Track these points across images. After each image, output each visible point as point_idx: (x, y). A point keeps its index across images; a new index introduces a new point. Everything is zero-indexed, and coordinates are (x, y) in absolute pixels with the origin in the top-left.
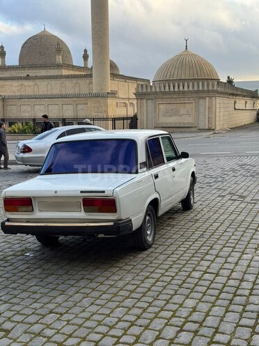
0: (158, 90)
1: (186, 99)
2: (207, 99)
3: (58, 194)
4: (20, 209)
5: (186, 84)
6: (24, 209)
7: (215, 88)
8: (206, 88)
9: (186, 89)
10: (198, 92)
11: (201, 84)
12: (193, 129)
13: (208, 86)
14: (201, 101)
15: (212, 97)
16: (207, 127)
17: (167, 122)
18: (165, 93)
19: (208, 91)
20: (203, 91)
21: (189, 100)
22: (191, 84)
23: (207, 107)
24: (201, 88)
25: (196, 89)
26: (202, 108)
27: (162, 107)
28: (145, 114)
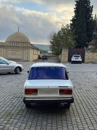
0: (8, 45)
1: (19, 49)
2: (27, 50)
3: (49, 88)
4: (32, 93)
5: (19, 44)
6: (34, 93)
7: (30, 46)
8: (26, 46)
9: (19, 45)
10: (23, 47)
11: (25, 44)
12: (22, 61)
13: (27, 45)
14: (25, 50)
15: (28, 49)
16: (26, 60)
17: (11, 57)
18: (11, 46)
19: (27, 47)
20: (25, 47)
21: (20, 50)
22: (21, 44)
23: (27, 53)
24: (25, 46)
25: (23, 46)
26: (25, 53)
27: (9, 51)
28: (3, 54)
